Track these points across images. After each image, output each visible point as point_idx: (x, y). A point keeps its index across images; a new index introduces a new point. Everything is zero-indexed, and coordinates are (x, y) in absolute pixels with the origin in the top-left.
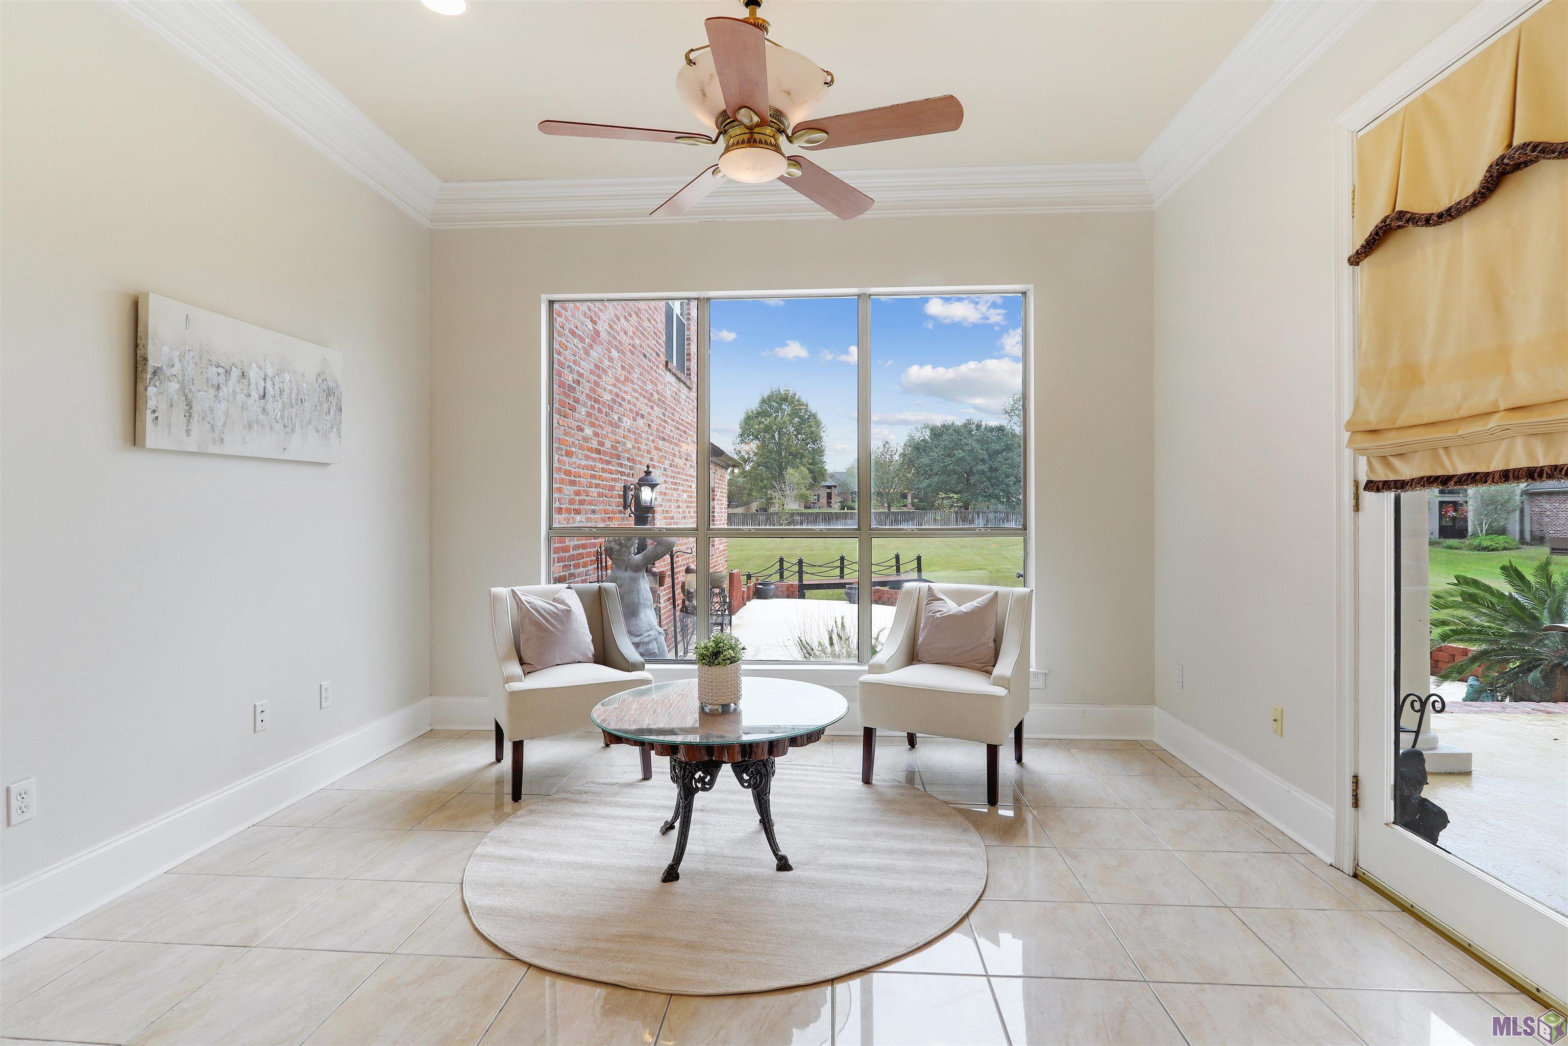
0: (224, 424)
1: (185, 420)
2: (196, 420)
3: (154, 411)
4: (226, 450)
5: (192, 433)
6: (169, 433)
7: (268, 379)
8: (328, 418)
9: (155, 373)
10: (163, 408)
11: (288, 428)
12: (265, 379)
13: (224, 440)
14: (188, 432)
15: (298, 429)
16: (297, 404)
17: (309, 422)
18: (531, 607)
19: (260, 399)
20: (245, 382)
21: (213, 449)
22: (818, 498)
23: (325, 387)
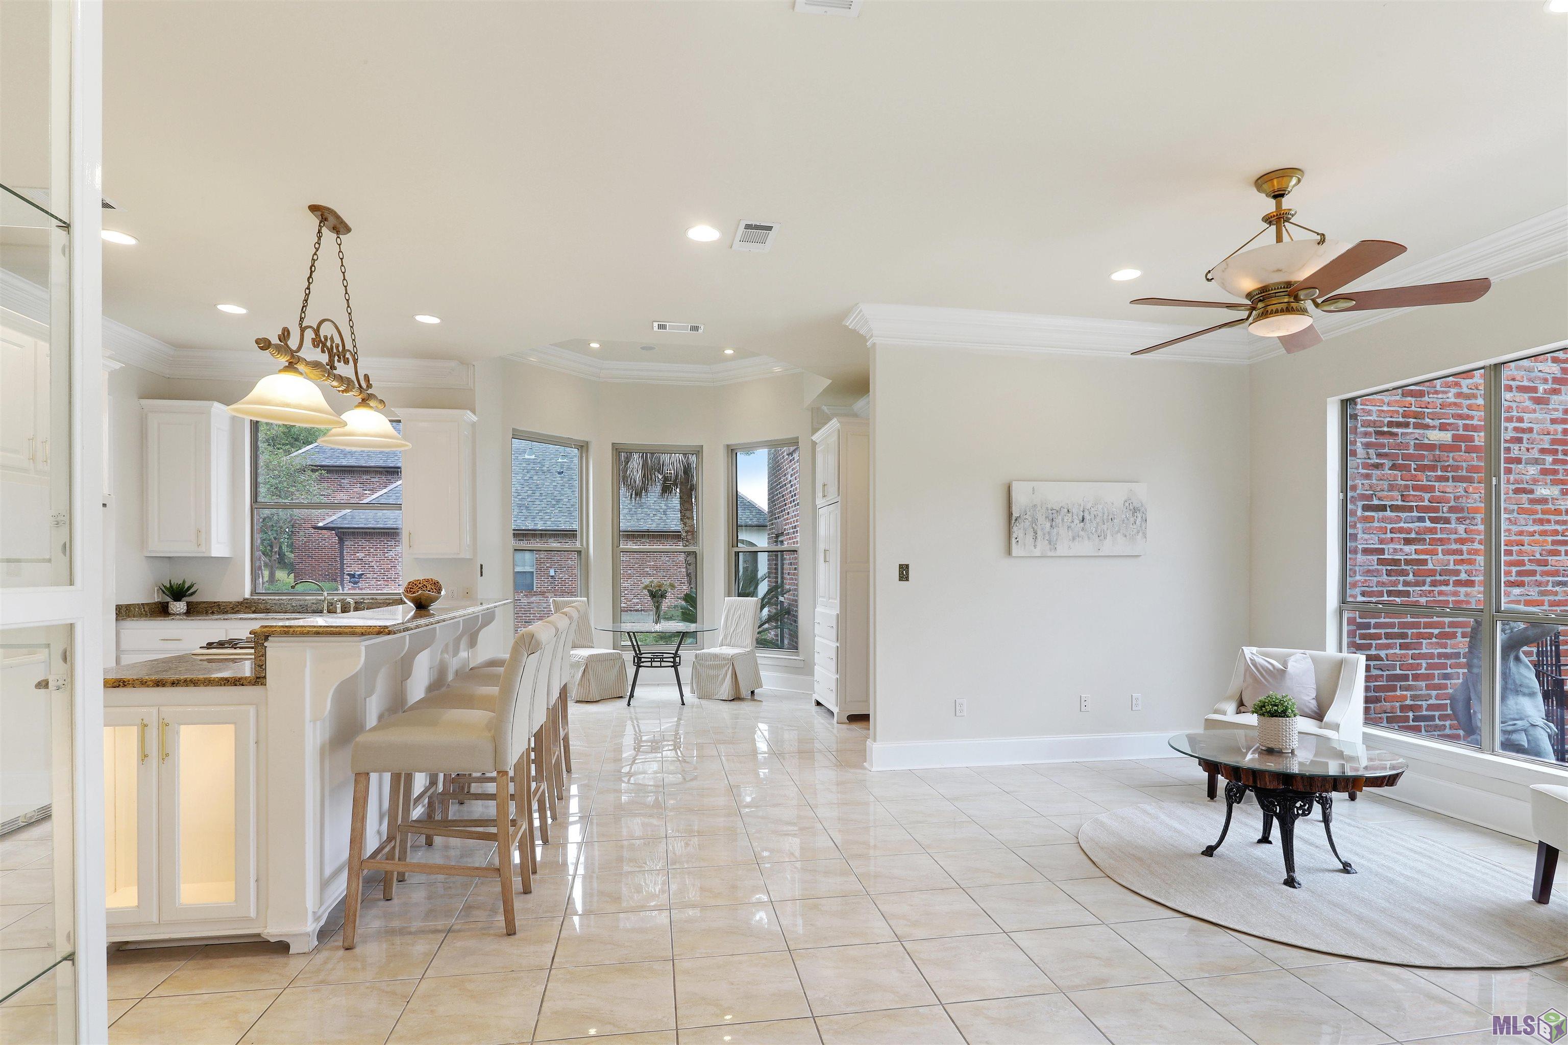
0: (1057, 540)
1: (1033, 540)
2: (1039, 540)
3: (1016, 538)
4: (1058, 553)
5: (1037, 547)
6: (1025, 548)
7: (1086, 510)
8: (1135, 527)
9: (1016, 520)
10: (1021, 535)
11: (1102, 536)
12: (1083, 511)
13: (1057, 549)
14: (1035, 546)
15: (1109, 537)
16: (1107, 522)
17: (1118, 532)
18: (1251, 663)
19: (1080, 523)
20: (1070, 515)
21: (1050, 554)
23: (1131, 508)
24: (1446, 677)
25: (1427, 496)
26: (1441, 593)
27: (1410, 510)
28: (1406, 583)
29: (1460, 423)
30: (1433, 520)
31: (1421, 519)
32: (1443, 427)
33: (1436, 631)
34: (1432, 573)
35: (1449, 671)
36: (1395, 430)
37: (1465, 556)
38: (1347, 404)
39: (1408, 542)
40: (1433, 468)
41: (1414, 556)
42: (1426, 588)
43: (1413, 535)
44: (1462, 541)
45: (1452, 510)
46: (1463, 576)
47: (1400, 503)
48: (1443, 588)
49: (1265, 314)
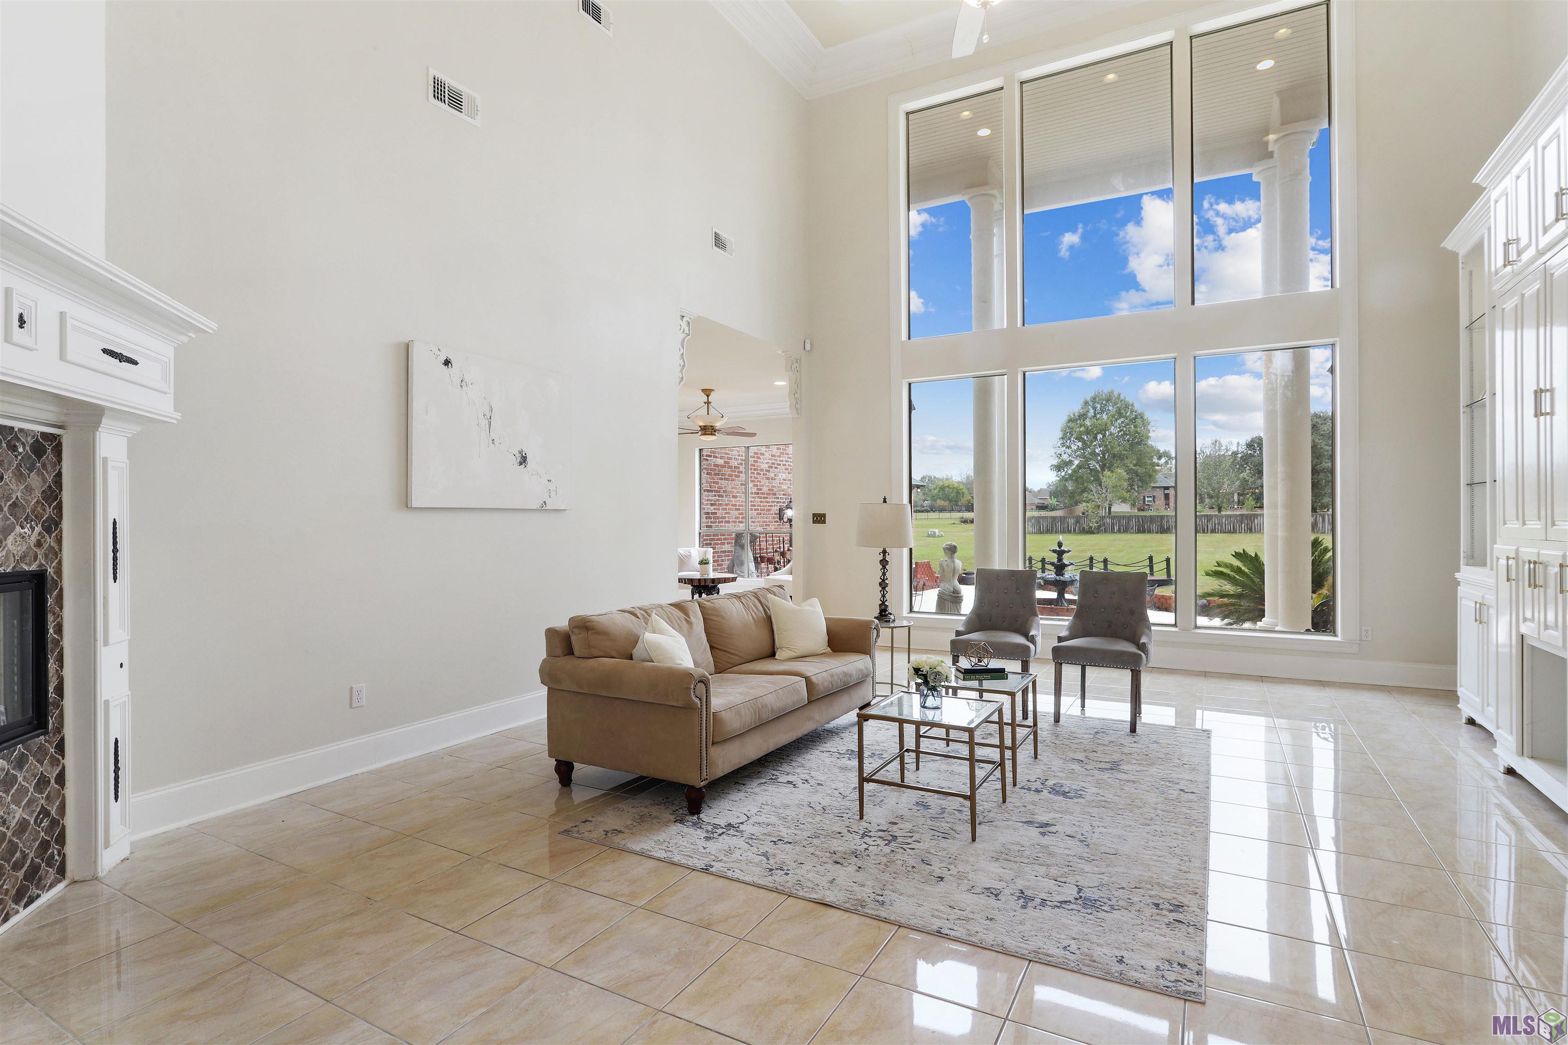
22: (1154, 501)
24: (722, 561)
25: (717, 486)
26: (721, 526)
27: (712, 491)
28: (711, 522)
29: (726, 456)
30: (719, 496)
31: (715, 496)
32: (721, 458)
33: (720, 542)
34: (718, 518)
35: (723, 558)
36: (708, 458)
37: (728, 511)
38: (701, 450)
39: (712, 505)
40: (718, 474)
41: (714, 511)
42: (717, 524)
43: (713, 502)
44: (726, 505)
45: (724, 492)
46: (727, 519)
47: (709, 489)
48: (722, 524)
49: (705, 434)
